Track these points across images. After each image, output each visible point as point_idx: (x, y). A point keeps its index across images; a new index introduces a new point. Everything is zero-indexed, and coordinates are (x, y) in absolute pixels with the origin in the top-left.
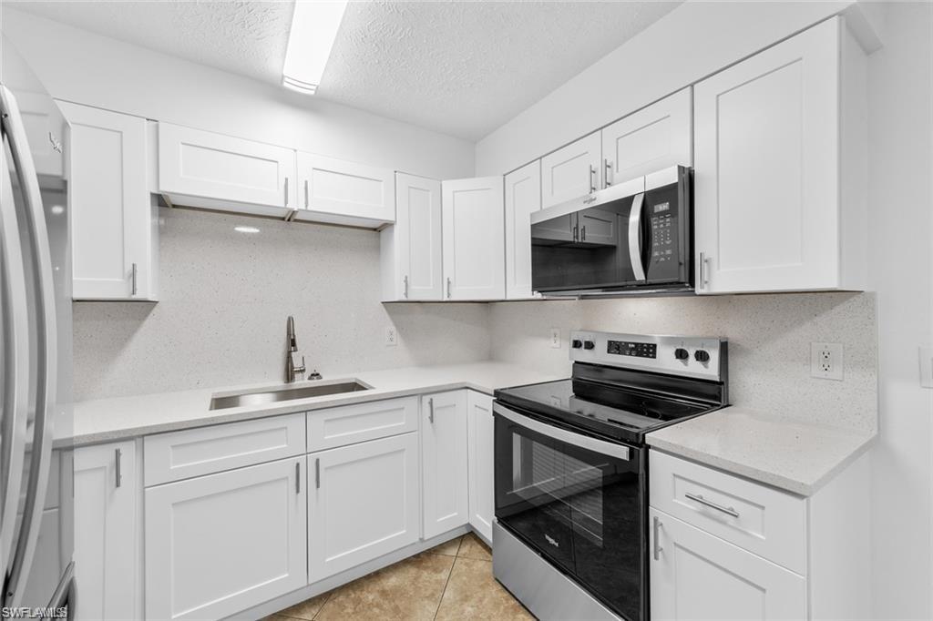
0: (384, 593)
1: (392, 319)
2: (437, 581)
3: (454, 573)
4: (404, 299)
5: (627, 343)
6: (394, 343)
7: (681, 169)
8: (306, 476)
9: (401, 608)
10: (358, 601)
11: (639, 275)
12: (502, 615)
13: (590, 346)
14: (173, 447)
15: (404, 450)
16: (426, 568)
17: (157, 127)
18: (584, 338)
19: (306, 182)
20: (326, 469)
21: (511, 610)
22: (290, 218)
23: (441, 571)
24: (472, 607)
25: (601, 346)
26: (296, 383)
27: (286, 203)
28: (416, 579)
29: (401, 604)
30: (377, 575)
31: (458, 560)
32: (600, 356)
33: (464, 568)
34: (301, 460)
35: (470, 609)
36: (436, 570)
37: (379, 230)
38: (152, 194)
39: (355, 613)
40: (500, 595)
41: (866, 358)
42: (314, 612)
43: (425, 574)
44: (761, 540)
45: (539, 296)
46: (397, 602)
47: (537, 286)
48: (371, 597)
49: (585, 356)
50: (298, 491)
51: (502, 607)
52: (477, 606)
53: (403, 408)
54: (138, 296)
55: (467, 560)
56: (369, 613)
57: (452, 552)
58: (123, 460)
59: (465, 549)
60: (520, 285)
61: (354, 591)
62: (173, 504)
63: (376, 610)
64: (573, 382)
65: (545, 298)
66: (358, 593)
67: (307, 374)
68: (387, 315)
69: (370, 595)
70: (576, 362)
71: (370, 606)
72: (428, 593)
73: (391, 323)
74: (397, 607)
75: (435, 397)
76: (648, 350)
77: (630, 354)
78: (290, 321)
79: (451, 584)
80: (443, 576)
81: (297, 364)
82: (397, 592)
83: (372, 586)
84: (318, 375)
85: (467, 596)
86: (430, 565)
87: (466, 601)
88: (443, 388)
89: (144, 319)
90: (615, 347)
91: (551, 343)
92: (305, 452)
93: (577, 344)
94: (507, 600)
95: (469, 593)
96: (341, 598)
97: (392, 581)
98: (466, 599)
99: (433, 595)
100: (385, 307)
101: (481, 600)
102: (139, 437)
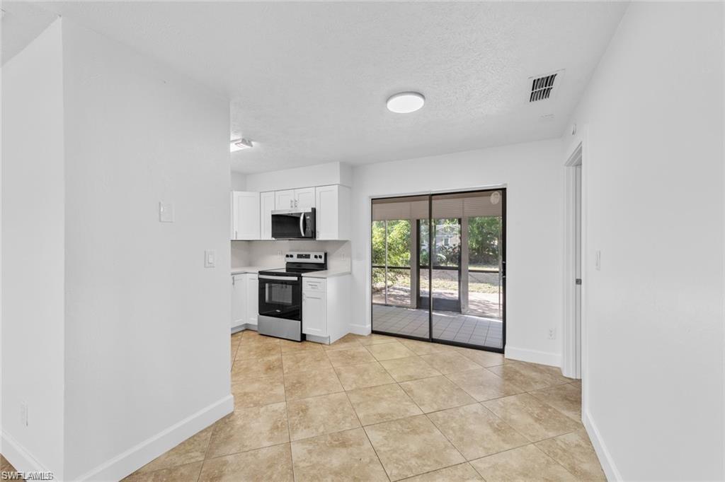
5: (302, 254)
7: (312, 208)
11: (303, 235)
13: (292, 256)
18: (289, 253)
25: (295, 256)
32: (295, 259)
41: (350, 255)
45: (274, 239)
47: (273, 236)
49: (290, 260)
60: (267, 234)
64: (286, 270)
65: (276, 240)
70: (287, 262)
75: (235, 276)
76: (308, 256)
77: (303, 258)
88: (238, 273)
90: (299, 256)
91: (278, 256)
93: (287, 256)
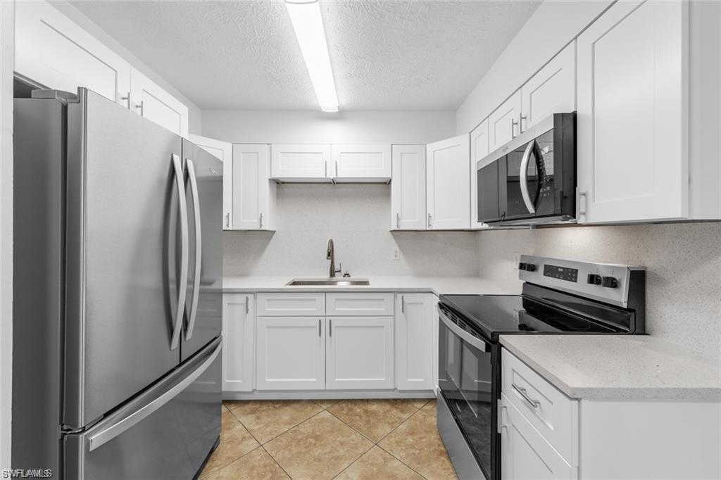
0: (366, 411)
1: (397, 242)
2: (400, 418)
3: (412, 417)
4: (397, 229)
5: (557, 268)
6: (398, 258)
8: (325, 328)
9: (371, 422)
10: (351, 410)
11: (531, 209)
12: (430, 452)
13: (530, 269)
14: (268, 300)
15: (383, 327)
16: (396, 408)
17: (271, 147)
18: (525, 261)
19: (336, 162)
20: (337, 327)
21: (437, 452)
22: (333, 183)
23: (405, 413)
24: (414, 439)
26: (336, 278)
27: (326, 175)
28: (388, 411)
29: (372, 420)
30: (368, 401)
31: (420, 411)
32: (539, 278)
33: (421, 417)
34: (323, 319)
35: (412, 440)
36: (402, 412)
37: (387, 183)
38: (270, 180)
39: (347, 414)
40: (436, 441)
42: (329, 406)
43: (395, 411)
44: (549, 429)
45: (486, 226)
46: (371, 419)
47: (479, 219)
48: (358, 410)
49: (530, 278)
50: (320, 335)
51: (433, 448)
52: (417, 441)
53: (383, 300)
54: (263, 228)
55: (426, 414)
56: (353, 418)
57: (419, 405)
58: (249, 302)
59: (428, 407)
61: (352, 404)
62: (267, 327)
63: (358, 418)
64: (523, 299)
65: (492, 228)
66: (353, 406)
67: (343, 273)
68: (393, 240)
69: (358, 409)
70: (527, 282)
71: (356, 414)
72: (390, 421)
73: (396, 245)
74: (369, 421)
75: (405, 295)
76: (572, 275)
77: (559, 278)
78: (331, 242)
79: (407, 422)
80: (405, 416)
81: (337, 267)
82: (374, 413)
83: (361, 405)
84: (348, 274)
85: (413, 433)
86: (400, 407)
87: (411, 435)
88: (413, 291)
89: (270, 239)
90: (549, 270)
92: (324, 315)
93: (522, 267)
94: (439, 446)
95: (415, 431)
96: (344, 405)
97: (374, 407)
98: (412, 433)
99: (393, 423)
100: (392, 234)
101: (421, 438)
102: (255, 292)
